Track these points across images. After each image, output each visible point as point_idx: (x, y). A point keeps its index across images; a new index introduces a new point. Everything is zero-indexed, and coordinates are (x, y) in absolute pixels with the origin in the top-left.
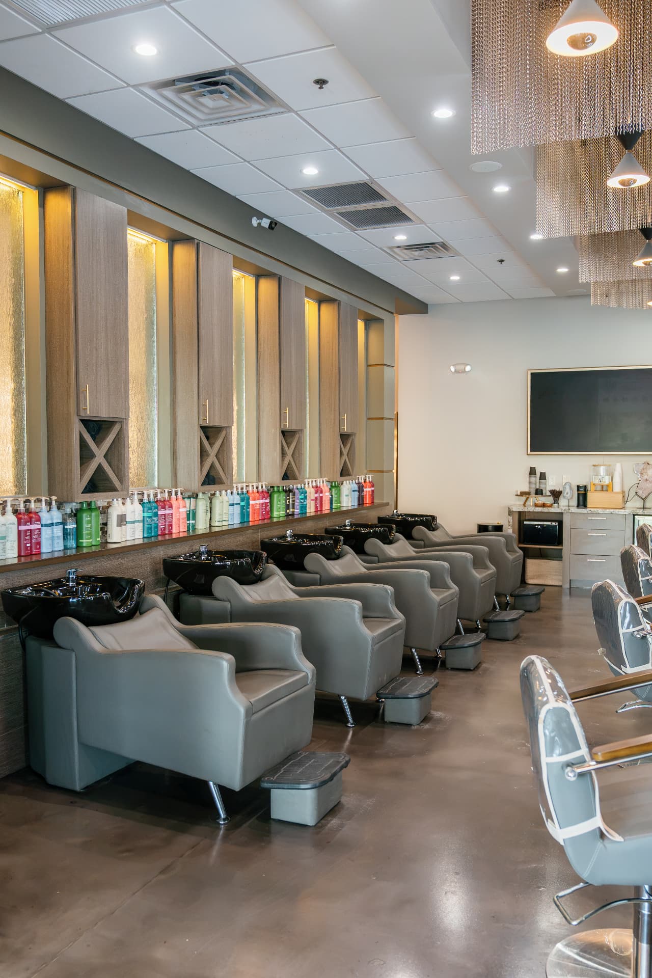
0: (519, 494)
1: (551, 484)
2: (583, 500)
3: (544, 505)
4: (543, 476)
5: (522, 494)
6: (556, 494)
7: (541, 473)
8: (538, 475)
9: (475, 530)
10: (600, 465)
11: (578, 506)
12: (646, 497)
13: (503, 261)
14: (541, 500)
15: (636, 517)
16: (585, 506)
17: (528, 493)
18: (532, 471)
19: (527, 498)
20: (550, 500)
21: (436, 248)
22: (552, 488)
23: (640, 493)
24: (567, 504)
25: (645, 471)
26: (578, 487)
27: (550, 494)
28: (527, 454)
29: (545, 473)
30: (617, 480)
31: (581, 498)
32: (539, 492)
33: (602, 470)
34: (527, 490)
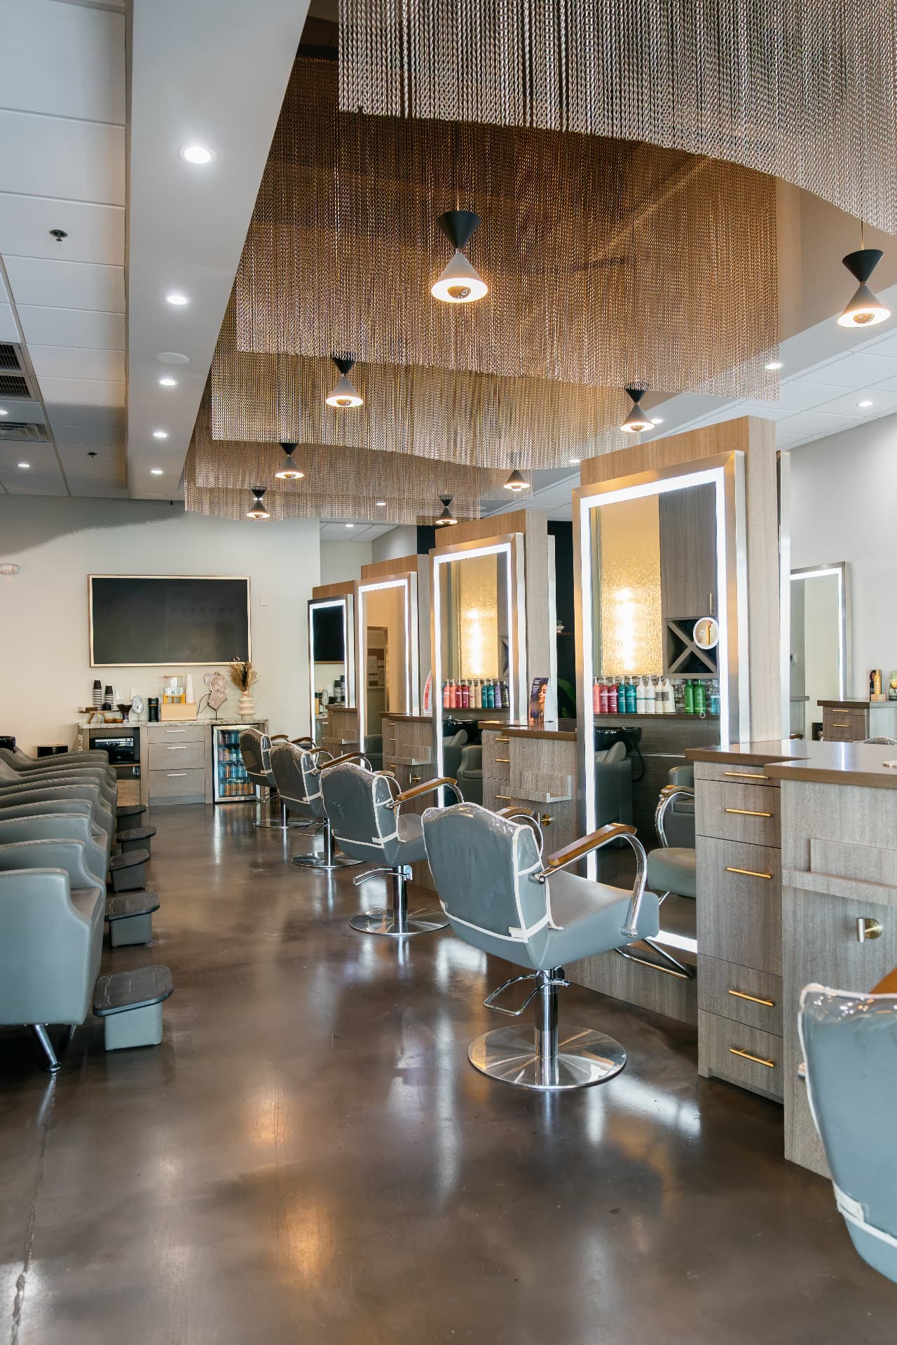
0: (84, 710)
1: (118, 699)
2: (154, 712)
3: (115, 721)
4: (109, 690)
5: (88, 710)
6: (125, 709)
7: (107, 687)
8: (103, 689)
9: (34, 755)
10: (172, 677)
11: (150, 720)
12: (218, 708)
13: (94, 454)
14: (109, 715)
15: (214, 727)
16: (157, 720)
17: (95, 709)
18: (97, 685)
19: (93, 714)
20: (118, 716)
21: (30, 430)
22: (119, 703)
23: (212, 704)
24: (137, 717)
25: (215, 681)
26: (150, 700)
27: (118, 709)
28: (90, 667)
29: (111, 687)
30: (190, 691)
31: (153, 712)
32: (106, 707)
33: (174, 682)
34: (91, 706)
